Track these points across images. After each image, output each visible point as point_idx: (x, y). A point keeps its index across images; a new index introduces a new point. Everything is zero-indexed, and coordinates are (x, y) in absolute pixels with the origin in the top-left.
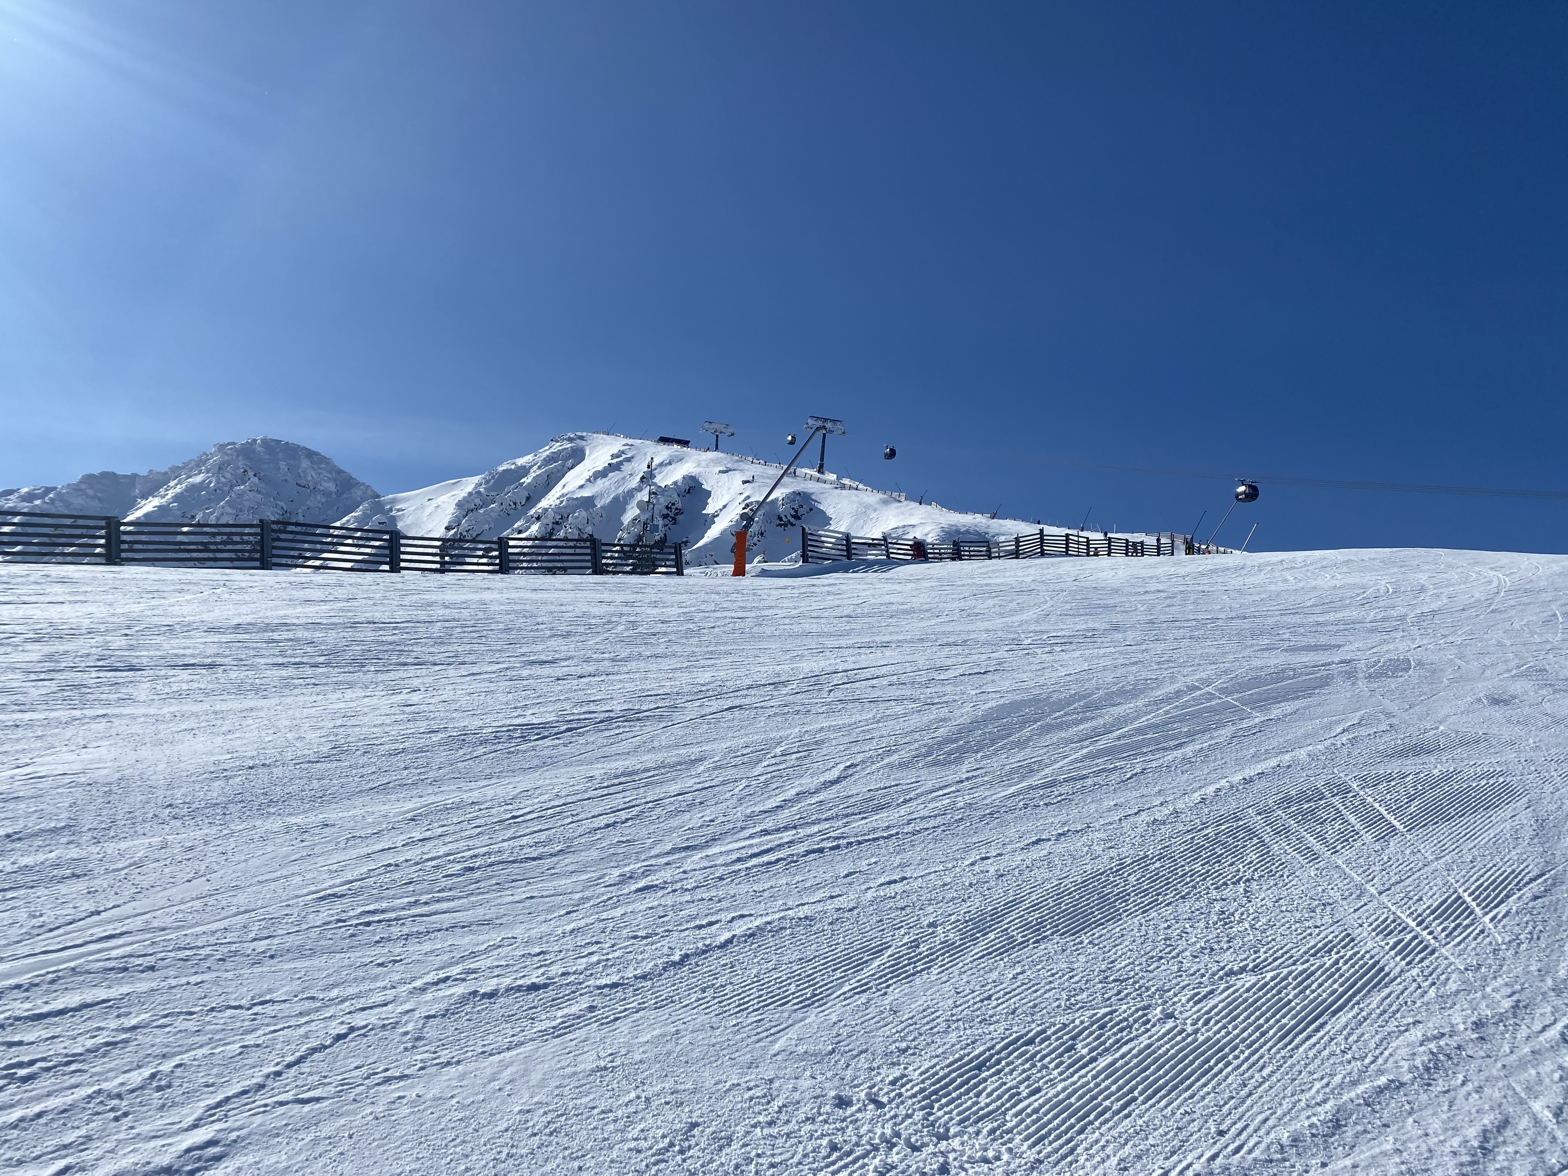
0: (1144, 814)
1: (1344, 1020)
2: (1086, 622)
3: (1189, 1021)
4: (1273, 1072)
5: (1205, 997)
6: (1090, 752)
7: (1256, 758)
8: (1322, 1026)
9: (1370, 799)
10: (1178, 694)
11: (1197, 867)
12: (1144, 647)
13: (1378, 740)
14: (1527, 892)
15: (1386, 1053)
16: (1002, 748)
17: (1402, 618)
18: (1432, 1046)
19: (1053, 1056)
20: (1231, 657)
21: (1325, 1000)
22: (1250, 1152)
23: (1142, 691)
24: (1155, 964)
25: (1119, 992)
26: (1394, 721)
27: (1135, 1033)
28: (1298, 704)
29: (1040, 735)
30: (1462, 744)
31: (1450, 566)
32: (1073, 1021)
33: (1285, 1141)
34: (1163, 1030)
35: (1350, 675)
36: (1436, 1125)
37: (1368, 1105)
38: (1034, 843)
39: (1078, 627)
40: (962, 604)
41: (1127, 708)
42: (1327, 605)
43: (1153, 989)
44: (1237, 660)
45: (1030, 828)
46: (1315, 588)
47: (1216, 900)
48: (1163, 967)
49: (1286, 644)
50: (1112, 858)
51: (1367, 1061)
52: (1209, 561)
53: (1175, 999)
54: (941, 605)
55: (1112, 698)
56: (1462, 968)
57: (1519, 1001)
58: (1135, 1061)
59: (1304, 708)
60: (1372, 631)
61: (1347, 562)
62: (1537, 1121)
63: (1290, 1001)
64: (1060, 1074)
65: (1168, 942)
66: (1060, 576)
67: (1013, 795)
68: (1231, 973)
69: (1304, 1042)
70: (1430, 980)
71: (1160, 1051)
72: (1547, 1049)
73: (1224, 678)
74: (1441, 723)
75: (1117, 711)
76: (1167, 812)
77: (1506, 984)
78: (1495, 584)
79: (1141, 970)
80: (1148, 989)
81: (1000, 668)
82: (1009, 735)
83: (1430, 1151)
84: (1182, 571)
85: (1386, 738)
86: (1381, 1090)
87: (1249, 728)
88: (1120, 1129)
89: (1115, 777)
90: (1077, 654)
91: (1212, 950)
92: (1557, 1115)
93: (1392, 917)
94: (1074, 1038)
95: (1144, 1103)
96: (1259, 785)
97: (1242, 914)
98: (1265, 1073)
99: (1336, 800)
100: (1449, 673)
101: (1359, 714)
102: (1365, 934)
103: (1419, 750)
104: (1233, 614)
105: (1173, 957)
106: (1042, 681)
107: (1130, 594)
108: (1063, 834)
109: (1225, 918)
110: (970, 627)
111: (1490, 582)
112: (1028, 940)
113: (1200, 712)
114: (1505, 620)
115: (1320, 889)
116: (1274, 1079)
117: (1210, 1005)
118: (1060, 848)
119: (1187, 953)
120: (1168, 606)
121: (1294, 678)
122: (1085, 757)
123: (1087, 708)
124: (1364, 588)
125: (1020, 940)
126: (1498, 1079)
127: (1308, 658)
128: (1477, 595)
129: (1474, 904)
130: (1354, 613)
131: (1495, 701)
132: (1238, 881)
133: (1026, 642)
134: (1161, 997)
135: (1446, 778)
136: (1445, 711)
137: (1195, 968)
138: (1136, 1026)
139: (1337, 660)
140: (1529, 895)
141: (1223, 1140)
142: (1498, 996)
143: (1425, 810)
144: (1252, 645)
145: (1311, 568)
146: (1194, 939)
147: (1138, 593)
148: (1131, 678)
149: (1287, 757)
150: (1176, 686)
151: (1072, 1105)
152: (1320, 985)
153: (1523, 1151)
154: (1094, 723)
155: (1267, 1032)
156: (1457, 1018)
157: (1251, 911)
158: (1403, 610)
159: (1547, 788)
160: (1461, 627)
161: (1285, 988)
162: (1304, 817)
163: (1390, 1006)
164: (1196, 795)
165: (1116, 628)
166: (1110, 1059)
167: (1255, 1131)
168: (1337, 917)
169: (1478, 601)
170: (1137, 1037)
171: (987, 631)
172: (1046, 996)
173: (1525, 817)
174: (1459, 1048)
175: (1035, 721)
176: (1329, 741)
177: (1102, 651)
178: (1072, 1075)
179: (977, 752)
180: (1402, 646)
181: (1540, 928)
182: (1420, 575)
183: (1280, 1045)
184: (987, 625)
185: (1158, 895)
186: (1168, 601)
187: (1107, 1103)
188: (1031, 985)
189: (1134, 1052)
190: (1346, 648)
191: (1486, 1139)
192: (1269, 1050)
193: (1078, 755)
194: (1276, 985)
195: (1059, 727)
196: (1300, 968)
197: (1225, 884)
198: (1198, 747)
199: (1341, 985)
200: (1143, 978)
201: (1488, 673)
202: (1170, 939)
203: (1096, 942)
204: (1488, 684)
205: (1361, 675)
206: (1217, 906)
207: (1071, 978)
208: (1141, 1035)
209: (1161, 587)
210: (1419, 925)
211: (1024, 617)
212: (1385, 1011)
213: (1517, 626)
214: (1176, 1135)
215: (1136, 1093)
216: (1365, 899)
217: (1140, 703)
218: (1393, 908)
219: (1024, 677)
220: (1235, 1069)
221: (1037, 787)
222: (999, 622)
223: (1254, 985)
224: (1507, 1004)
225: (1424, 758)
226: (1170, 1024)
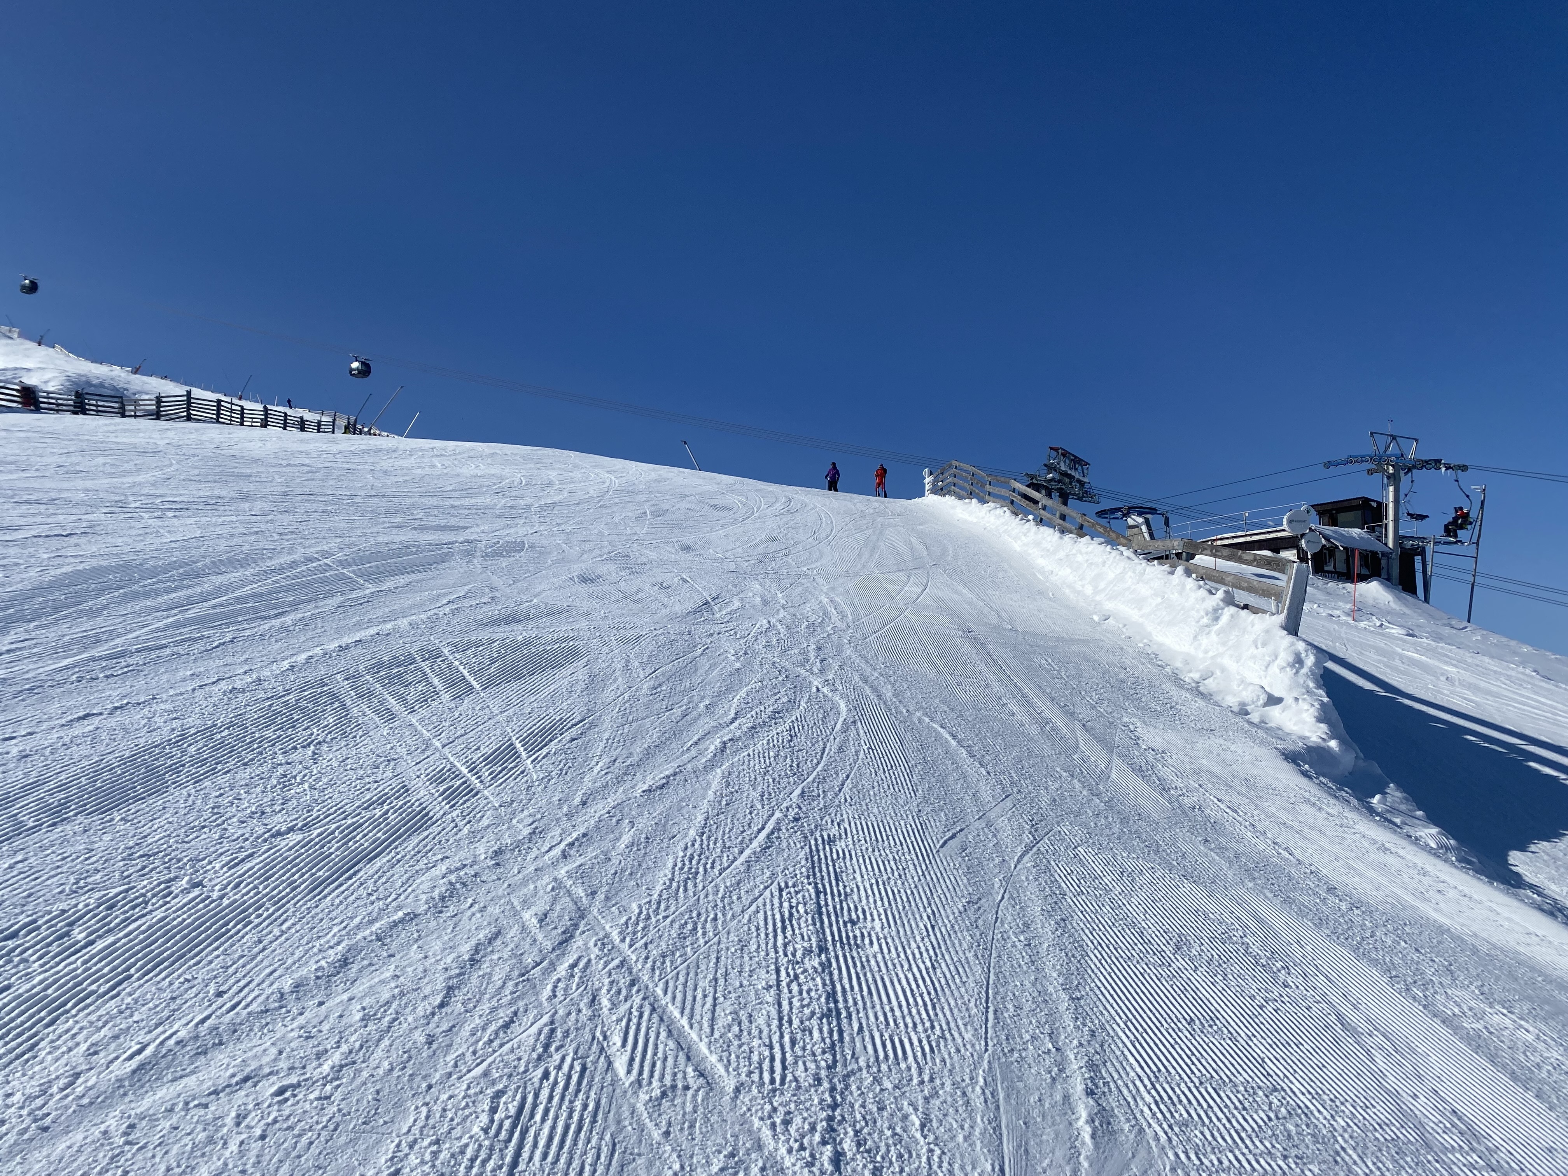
0: (222, 683)
1: (379, 864)
2: (212, 489)
3: (217, 888)
4: (294, 924)
5: (242, 861)
6: (177, 621)
7: (358, 626)
8: (355, 874)
9: (457, 663)
10: (293, 565)
11: (269, 733)
12: (269, 518)
13: (478, 611)
14: (567, 736)
15: (410, 890)
16: (66, 617)
17: (528, 507)
18: (453, 878)
19: (38, 947)
20: (359, 532)
21: (366, 849)
22: (247, 1006)
23: (254, 561)
24: (195, 835)
25: (144, 868)
26: (497, 594)
27: (150, 907)
28: (412, 577)
29: (120, 603)
30: (547, 615)
31: (576, 467)
32: (76, 905)
33: (287, 989)
34: (184, 901)
35: (469, 554)
36: (437, 946)
37: (379, 939)
38: (79, 718)
39: (201, 494)
40: (62, 460)
41: (234, 576)
42: (466, 491)
43: (185, 860)
44: (364, 534)
45: (78, 703)
46: (458, 475)
47: (281, 764)
48: (204, 836)
49: (417, 523)
50: (173, 730)
51: (390, 899)
52: (364, 442)
53: (209, 867)
54: (33, 459)
55: (218, 567)
56: (497, 805)
57: (536, 828)
58: (142, 937)
59: (417, 581)
60: (499, 517)
61: (492, 455)
62: (524, 928)
63: (331, 854)
64: (42, 966)
65: (216, 810)
66: (202, 442)
67: (67, 668)
68: (279, 833)
69: (333, 891)
70: (467, 819)
71: (175, 923)
72: (548, 866)
73: (347, 551)
74: (535, 596)
75: (218, 580)
76: (250, 680)
77: (530, 815)
78: (607, 484)
79: (177, 842)
80: (179, 861)
81: (91, 530)
82: (81, 603)
83: (425, 971)
84: (334, 449)
85: (485, 609)
86: (395, 924)
87: (358, 598)
88: (102, 1011)
89: (199, 646)
90: (192, 520)
91: (263, 813)
92: (541, 921)
93: (448, 767)
94: (71, 924)
95: (139, 979)
96: (354, 652)
97: (305, 776)
98: (284, 927)
99: (425, 666)
100: (554, 556)
101: (467, 588)
102: (420, 784)
103: (511, 619)
104: (373, 493)
105: (218, 825)
106: (140, 546)
107: (271, 465)
108: (121, 707)
109: (286, 782)
110: (65, 485)
111: (604, 482)
112: (41, 825)
113: (311, 583)
114: (608, 514)
115: (389, 746)
116: (293, 930)
117: (245, 868)
118: (112, 722)
119: (235, 819)
120: (308, 480)
121: (416, 553)
122: (168, 626)
123: (186, 575)
124: (502, 478)
125: (32, 824)
126: (500, 898)
127: (433, 537)
128: (591, 492)
129: (522, 749)
130: (487, 500)
131: (584, 580)
132: (309, 745)
133: (133, 505)
134: (193, 867)
135: (528, 643)
136: (542, 587)
137: (240, 832)
138: (154, 900)
139: (461, 539)
140: (568, 738)
141: (220, 1001)
142: (521, 826)
143: (502, 671)
144: (384, 522)
145: (459, 457)
146: (247, 805)
147: (281, 465)
148: (246, 548)
149: (389, 626)
150: (292, 558)
151: (47, 996)
152: (365, 836)
153: (506, 956)
154: (190, 592)
155: (299, 886)
156: (481, 850)
157: (315, 772)
158: (528, 501)
159: (605, 650)
160: (573, 518)
161: (330, 842)
162: (390, 681)
163: (425, 846)
164: (286, 662)
165: (244, 497)
166: (111, 939)
167: (258, 985)
168: (398, 770)
169: (592, 497)
170: (151, 911)
171: (87, 491)
172: (49, 882)
173: (582, 675)
174: (475, 875)
175: (118, 588)
176: (433, 612)
177: (221, 520)
178: (58, 964)
179: (30, 621)
180: (521, 531)
181: (570, 764)
182: (550, 472)
183: (309, 897)
184: (89, 484)
185: (217, 764)
186: (310, 475)
187: (94, 987)
188: (32, 874)
189: (143, 928)
190: (472, 530)
191: (477, 951)
192: (295, 904)
193: (160, 624)
194: (321, 841)
195: (147, 595)
196: (349, 822)
197: (295, 748)
198: (300, 616)
199: (384, 834)
200: (177, 849)
201: (585, 556)
202: (218, 807)
203: (130, 818)
204: (583, 566)
205: (479, 554)
206: (281, 770)
207: (87, 859)
208: (157, 909)
209: (307, 461)
210: (470, 772)
211: (140, 479)
212: (419, 852)
213: (616, 520)
214: (168, 1005)
215: (132, 971)
216: (428, 753)
217: (249, 572)
218: (452, 759)
219: (119, 541)
220: (253, 928)
221: (100, 658)
222: (104, 482)
223: (299, 842)
224: (527, 831)
225: (514, 626)
226: (196, 892)
